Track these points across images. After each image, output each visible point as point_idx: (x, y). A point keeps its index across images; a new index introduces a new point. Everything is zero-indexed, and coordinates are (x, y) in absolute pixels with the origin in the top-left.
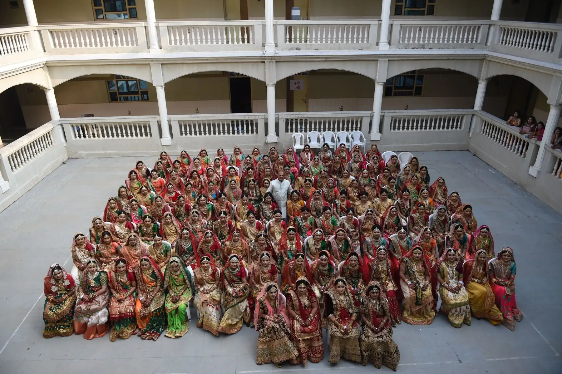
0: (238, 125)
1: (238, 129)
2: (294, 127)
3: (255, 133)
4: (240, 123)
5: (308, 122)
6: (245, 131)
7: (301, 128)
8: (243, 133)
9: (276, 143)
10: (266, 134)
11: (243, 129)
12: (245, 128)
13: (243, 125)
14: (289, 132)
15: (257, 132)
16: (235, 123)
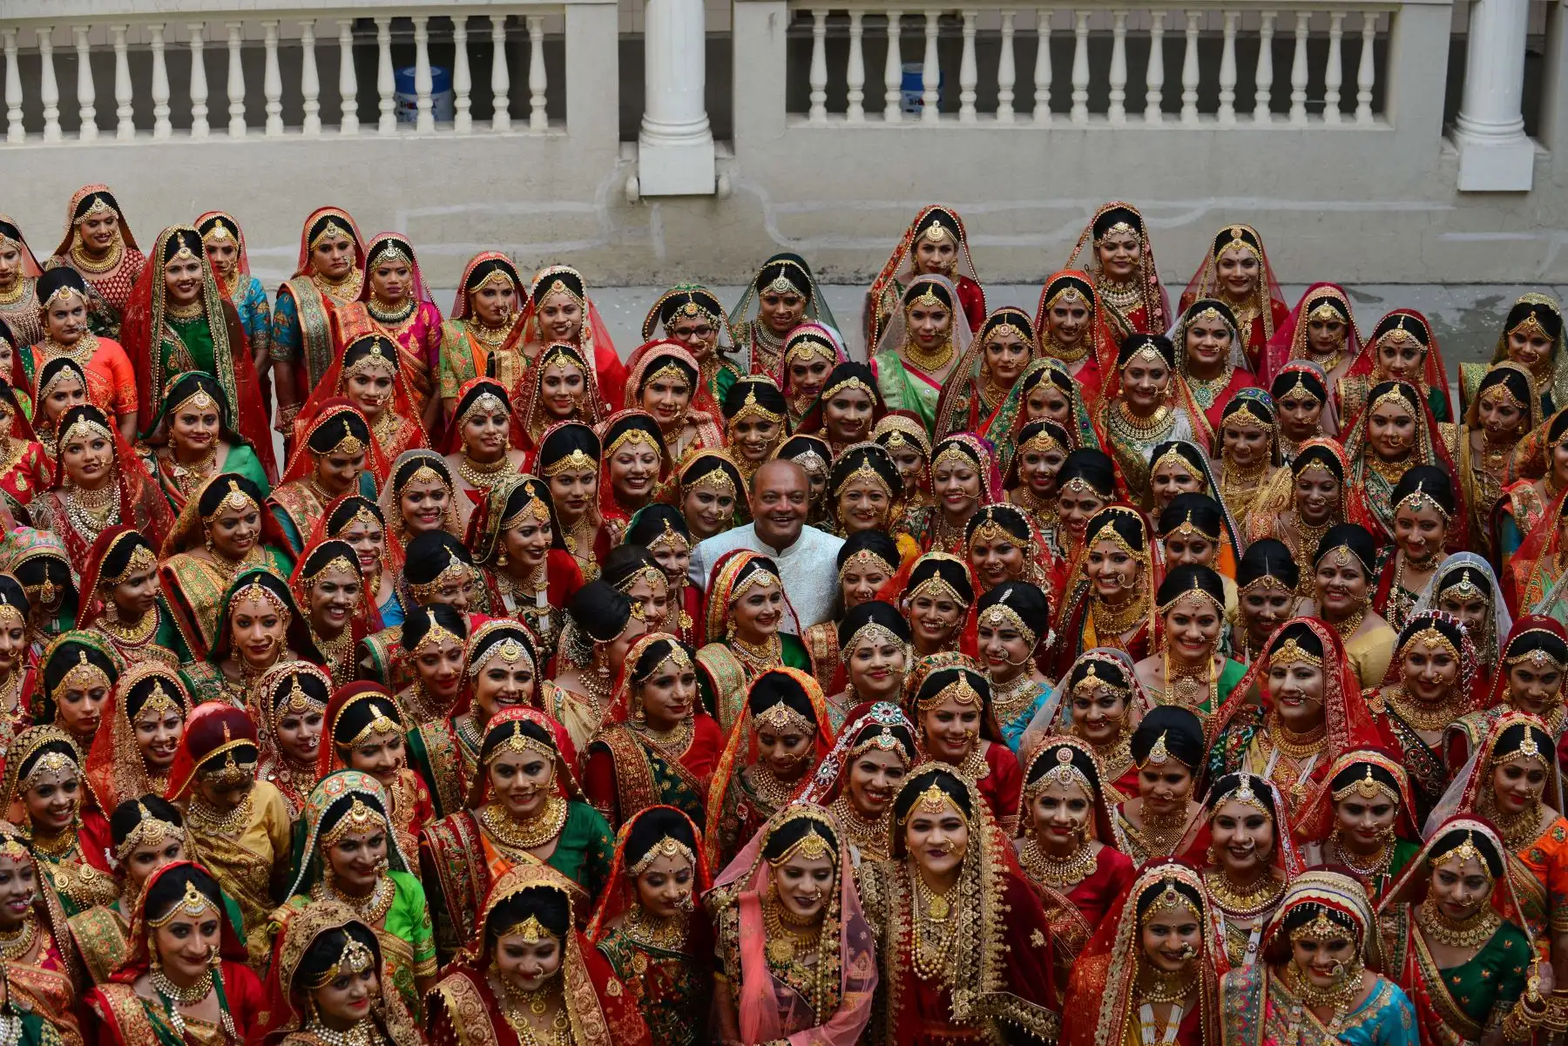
0: (404, 57)
1: (405, 85)
2: (856, 73)
3: (539, 117)
4: (421, 38)
5: (969, 32)
6: (463, 103)
7: (912, 82)
8: (445, 114)
9: (713, 197)
10: (631, 128)
11: (443, 83)
12: (462, 80)
13: (442, 56)
14: (818, 110)
15: (556, 111)
16: (384, 39)
